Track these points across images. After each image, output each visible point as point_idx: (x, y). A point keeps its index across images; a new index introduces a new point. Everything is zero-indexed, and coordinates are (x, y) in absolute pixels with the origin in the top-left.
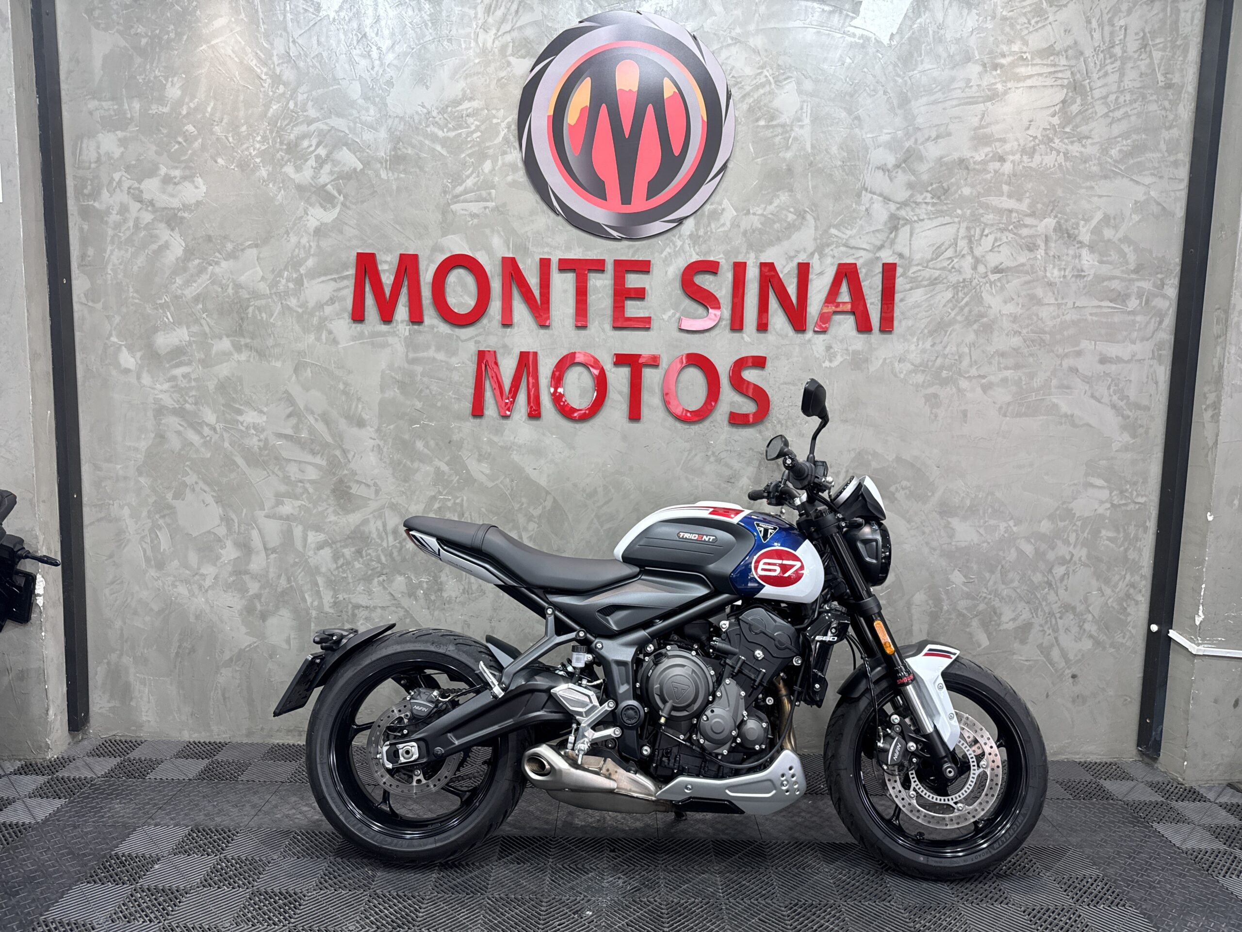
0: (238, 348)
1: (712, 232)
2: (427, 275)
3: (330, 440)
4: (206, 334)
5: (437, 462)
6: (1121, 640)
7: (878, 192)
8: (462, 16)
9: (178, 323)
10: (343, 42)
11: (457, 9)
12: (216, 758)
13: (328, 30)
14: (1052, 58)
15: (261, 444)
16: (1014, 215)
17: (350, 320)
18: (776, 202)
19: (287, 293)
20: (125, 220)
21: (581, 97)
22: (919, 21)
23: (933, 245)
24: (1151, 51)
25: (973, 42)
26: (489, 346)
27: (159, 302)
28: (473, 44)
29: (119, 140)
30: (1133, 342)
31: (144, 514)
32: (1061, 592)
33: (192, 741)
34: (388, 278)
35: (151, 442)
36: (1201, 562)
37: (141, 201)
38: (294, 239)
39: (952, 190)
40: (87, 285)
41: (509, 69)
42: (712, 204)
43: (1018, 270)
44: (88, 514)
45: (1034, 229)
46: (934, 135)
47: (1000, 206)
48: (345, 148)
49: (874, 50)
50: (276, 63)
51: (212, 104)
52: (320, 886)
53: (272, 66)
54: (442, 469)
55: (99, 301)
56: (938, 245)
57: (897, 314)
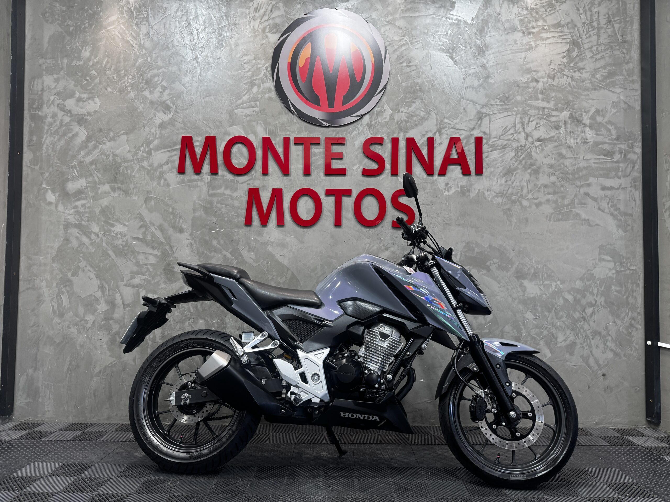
0: (113, 189)
1: (379, 122)
2: (221, 148)
3: (163, 240)
4: (96, 182)
5: (224, 252)
6: (629, 352)
7: (470, 99)
8: (242, 13)
9: (80, 176)
10: (178, 27)
11: (239, 10)
12: (86, 430)
13: (170, 21)
14: (560, 28)
15: (124, 243)
16: (546, 110)
17: (177, 173)
18: (414, 106)
19: (142, 159)
20: (55, 121)
21: (305, 53)
22: (487, 11)
23: (502, 127)
24: (613, 24)
25: (516, 21)
26: (255, 186)
27: (71, 165)
28: (248, 27)
29: (55, 79)
30: (619, 178)
31: (55, 285)
32: (591, 323)
33: (73, 423)
34: (199, 149)
35: (61, 243)
37: (64, 111)
38: (147, 129)
39: (511, 98)
40: (32, 156)
41: (267, 39)
42: (378, 107)
43: (550, 139)
44: (22, 286)
45: (557, 118)
47: (538, 105)
48: (177, 81)
49: (464, 26)
50: (142, 38)
51: (106, 60)
52: (138, 492)
53: (139, 40)
54: (227, 256)
55: (37, 165)
56: (505, 127)
57: (484, 164)
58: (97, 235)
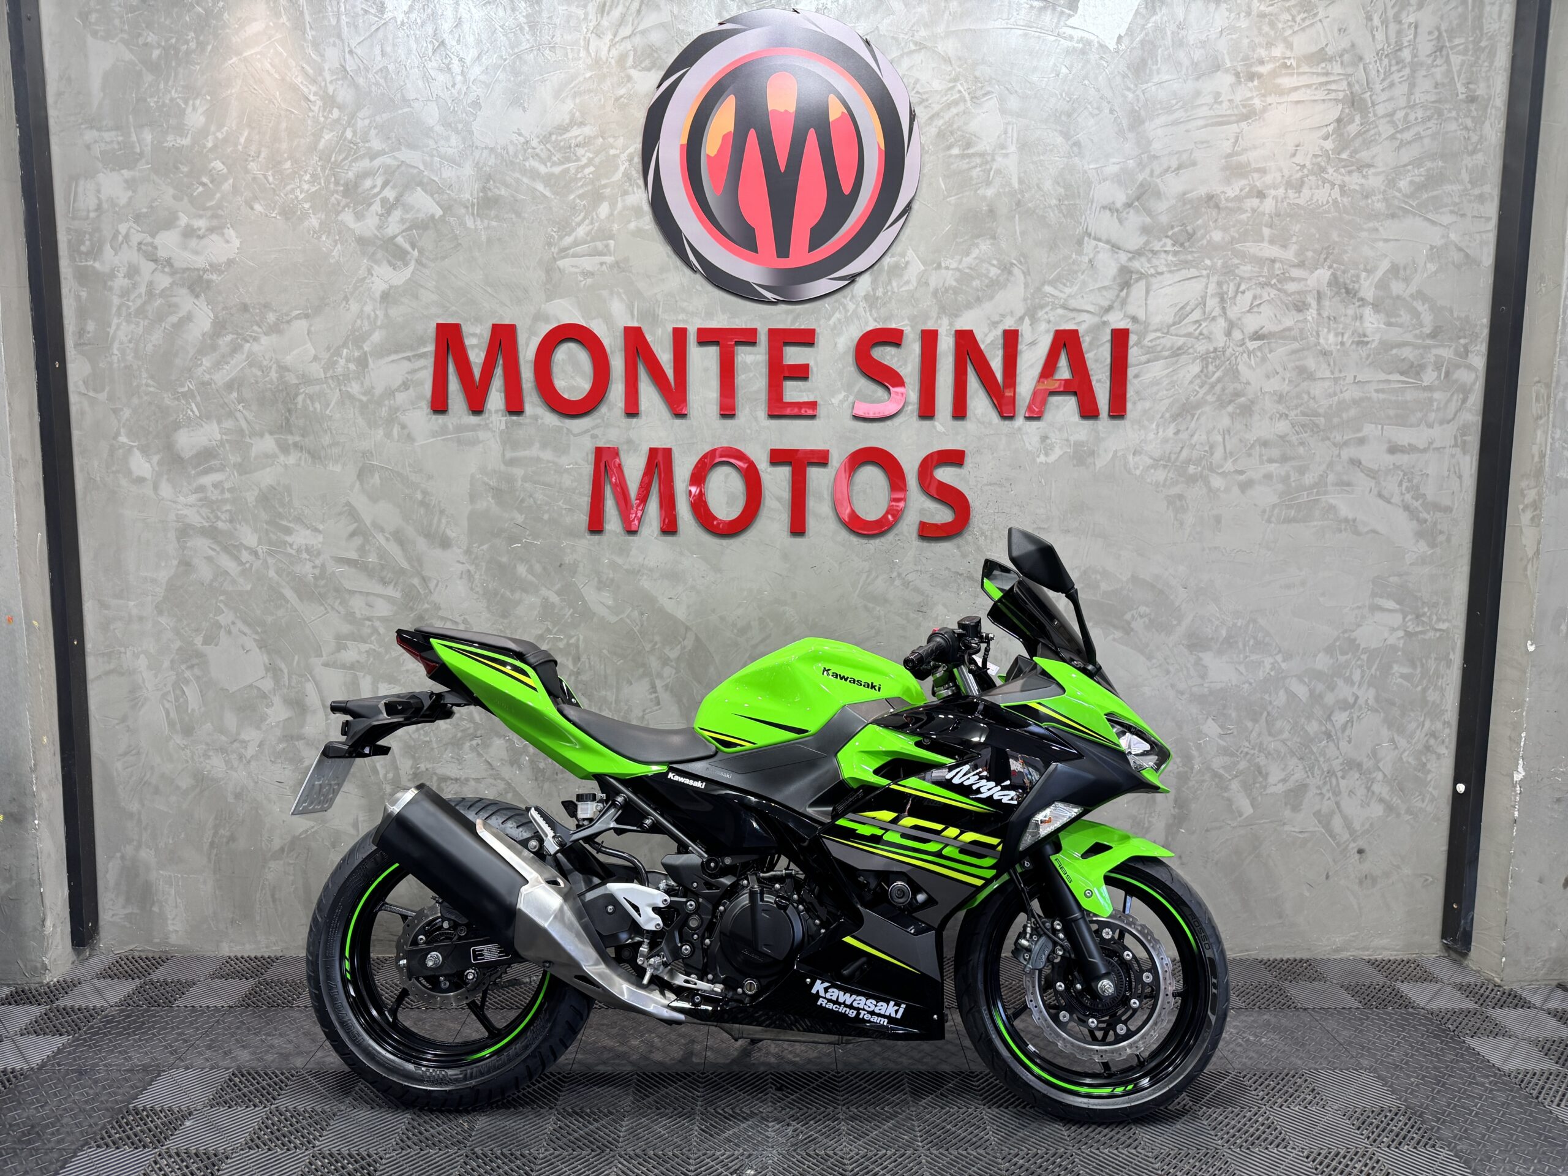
0: (285, 449)
1: (893, 292)
2: (527, 351)
3: (405, 565)
4: (242, 430)
5: (544, 592)
6: (1419, 804)
7: (1104, 238)
8: (569, 18)
9: (206, 416)
10: (414, 52)
11: (561, 9)
12: (264, 977)
13: (395, 37)
14: (1323, 65)
15: (317, 572)
16: (1277, 265)
17: (429, 410)
18: (975, 252)
19: (346, 377)
20: (135, 286)
21: (723, 121)
22: (1153, 19)
23: (1175, 305)
24: (1448, 55)
25: (1222, 45)
26: (609, 442)
27: (181, 390)
28: (583, 54)
29: (126, 181)
30: (1430, 426)
31: (166, 664)
32: (1343, 744)
33: (232, 955)
34: (478, 355)
35: (173, 570)
36: (1519, 705)
37: (155, 261)
38: (354, 307)
39: (1199, 234)
40: (87, 369)
41: (629, 85)
42: (892, 256)
43: (1283, 335)
44: (94, 666)
45: (1303, 283)
46: (1174, 164)
47: (1260, 254)
48: (419, 189)
49: (1097, 56)
50: (329, 78)
51: (246, 134)
52: (402, 1145)
53: (323, 84)
54: (551, 600)
55: (103, 390)
56: (1181, 305)
57: (1131, 393)
58: (255, 553)
